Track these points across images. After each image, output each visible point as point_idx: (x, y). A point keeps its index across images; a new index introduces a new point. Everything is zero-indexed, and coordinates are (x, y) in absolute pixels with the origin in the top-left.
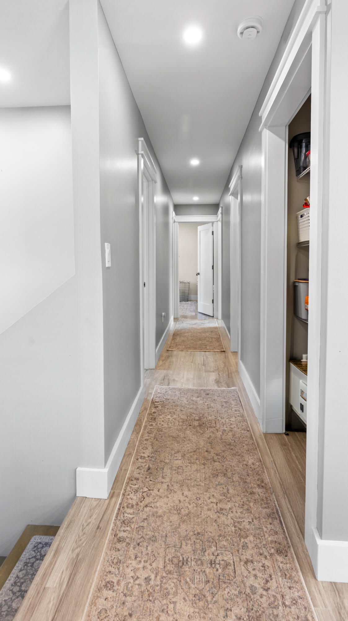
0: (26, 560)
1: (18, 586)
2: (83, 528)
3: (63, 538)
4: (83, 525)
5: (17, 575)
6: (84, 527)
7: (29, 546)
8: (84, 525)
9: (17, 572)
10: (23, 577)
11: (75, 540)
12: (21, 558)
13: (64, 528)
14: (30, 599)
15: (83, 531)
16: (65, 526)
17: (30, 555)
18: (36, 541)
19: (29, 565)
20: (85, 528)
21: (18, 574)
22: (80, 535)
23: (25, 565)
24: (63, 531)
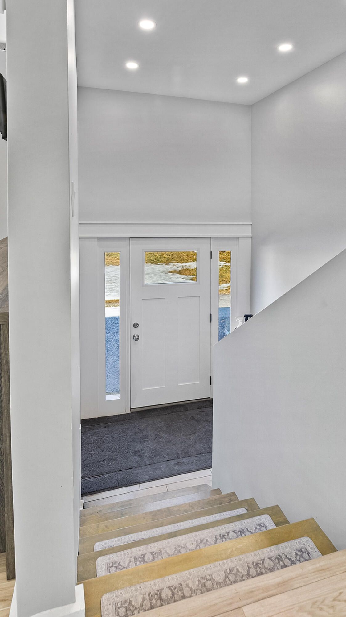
0: (282, 554)
1: (257, 571)
2: (337, 597)
3: (303, 578)
4: (341, 593)
5: (264, 560)
6: (339, 598)
7: (296, 542)
8: (342, 595)
9: (266, 556)
10: (266, 569)
11: (316, 600)
12: (280, 546)
13: (314, 566)
14: (220, 598)
15: (334, 600)
16: (318, 565)
17: (289, 554)
18: (307, 545)
19: (281, 563)
20: (340, 601)
21: (266, 559)
22: (327, 602)
23: (278, 558)
24: (310, 568)
